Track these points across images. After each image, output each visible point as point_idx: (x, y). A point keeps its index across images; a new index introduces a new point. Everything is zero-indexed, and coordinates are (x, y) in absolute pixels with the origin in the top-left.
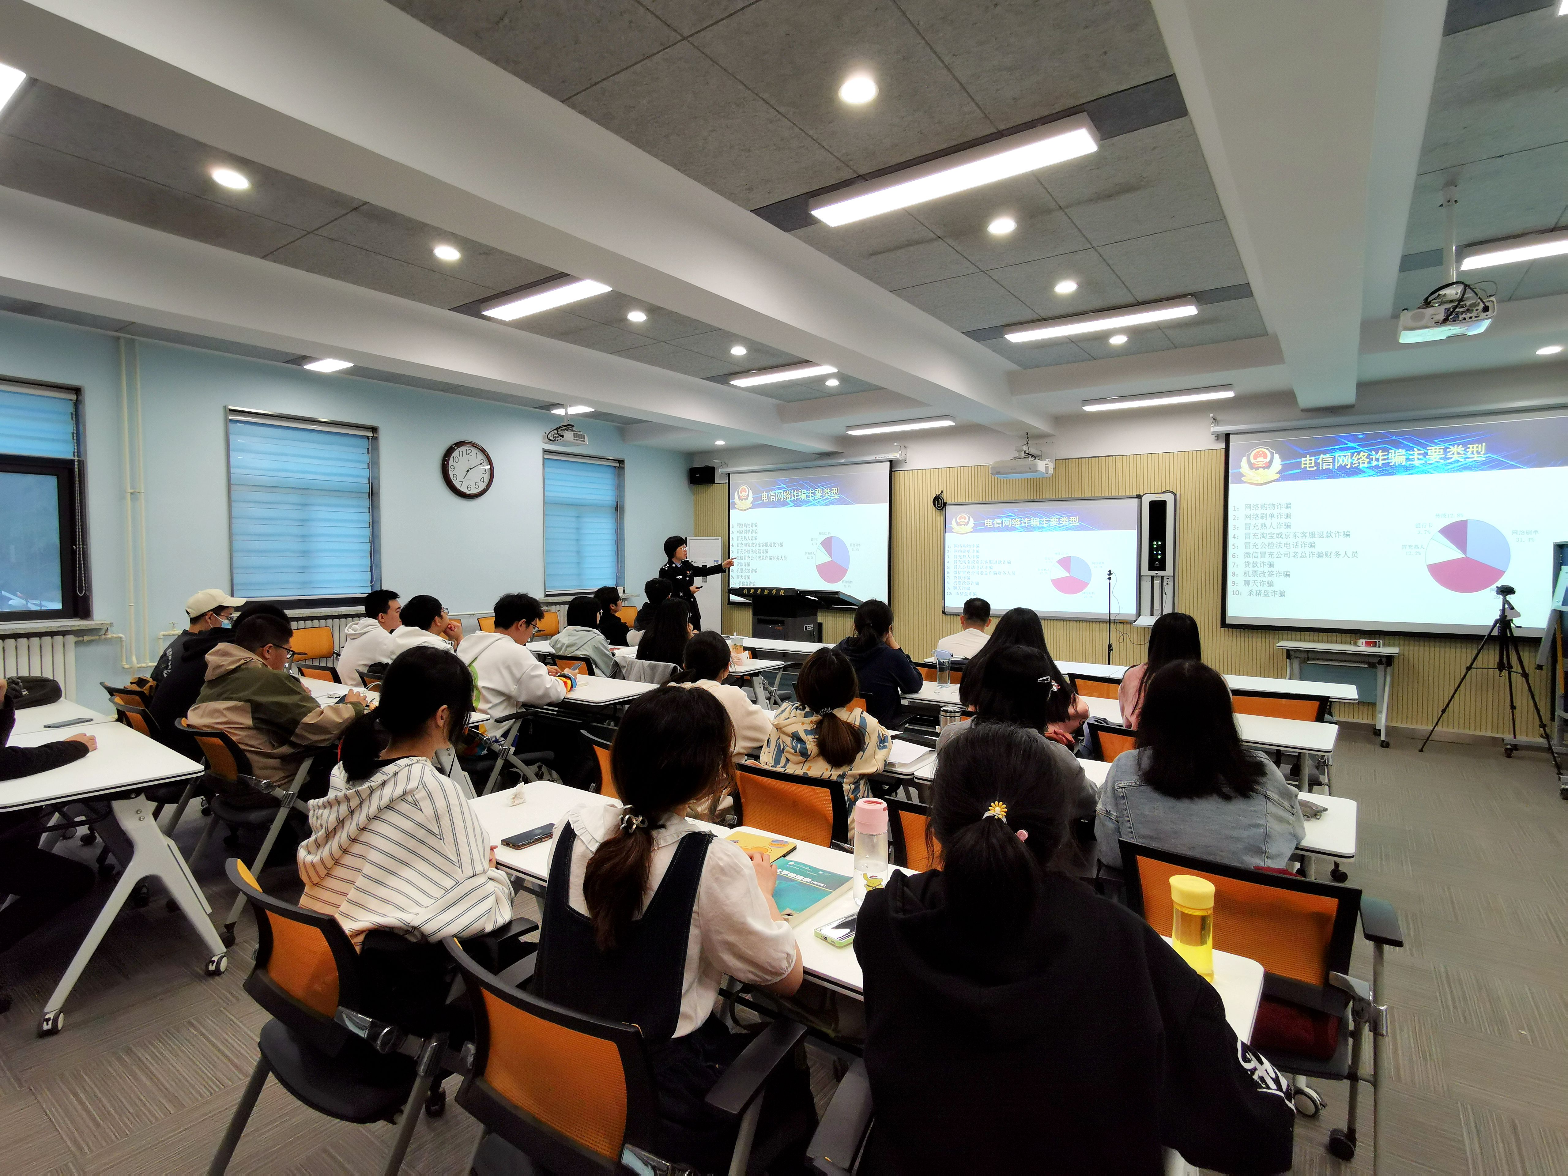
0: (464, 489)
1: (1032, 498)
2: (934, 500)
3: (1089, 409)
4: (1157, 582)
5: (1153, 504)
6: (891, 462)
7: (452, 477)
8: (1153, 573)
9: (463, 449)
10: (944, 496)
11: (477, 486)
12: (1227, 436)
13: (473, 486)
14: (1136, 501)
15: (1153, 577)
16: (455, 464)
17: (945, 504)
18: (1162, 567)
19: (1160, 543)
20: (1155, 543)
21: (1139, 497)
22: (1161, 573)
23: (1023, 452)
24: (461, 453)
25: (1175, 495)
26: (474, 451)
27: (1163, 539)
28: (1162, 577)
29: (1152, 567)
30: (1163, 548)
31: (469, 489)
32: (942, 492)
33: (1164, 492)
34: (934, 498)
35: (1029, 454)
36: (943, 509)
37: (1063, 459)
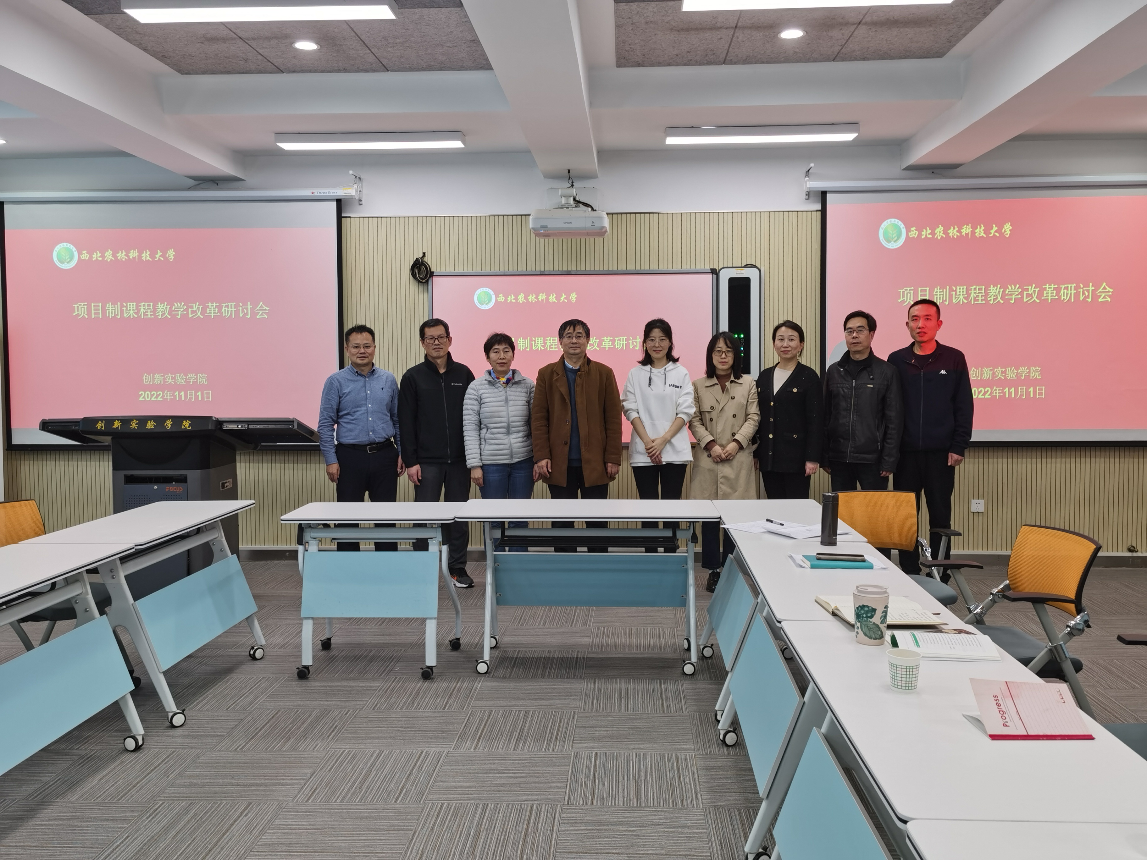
1: (565, 269)
2: (413, 268)
3: (671, 141)
5: (732, 281)
6: (339, 201)
10: (428, 259)
12: (823, 195)
14: (710, 276)
17: (432, 274)
19: (743, 336)
21: (714, 272)
23: (572, 199)
25: (760, 271)
27: (747, 328)
30: (747, 343)
32: (424, 254)
33: (746, 266)
34: (412, 263)
35: (579, 202)
36: (427, 281)
37: (613, 214)
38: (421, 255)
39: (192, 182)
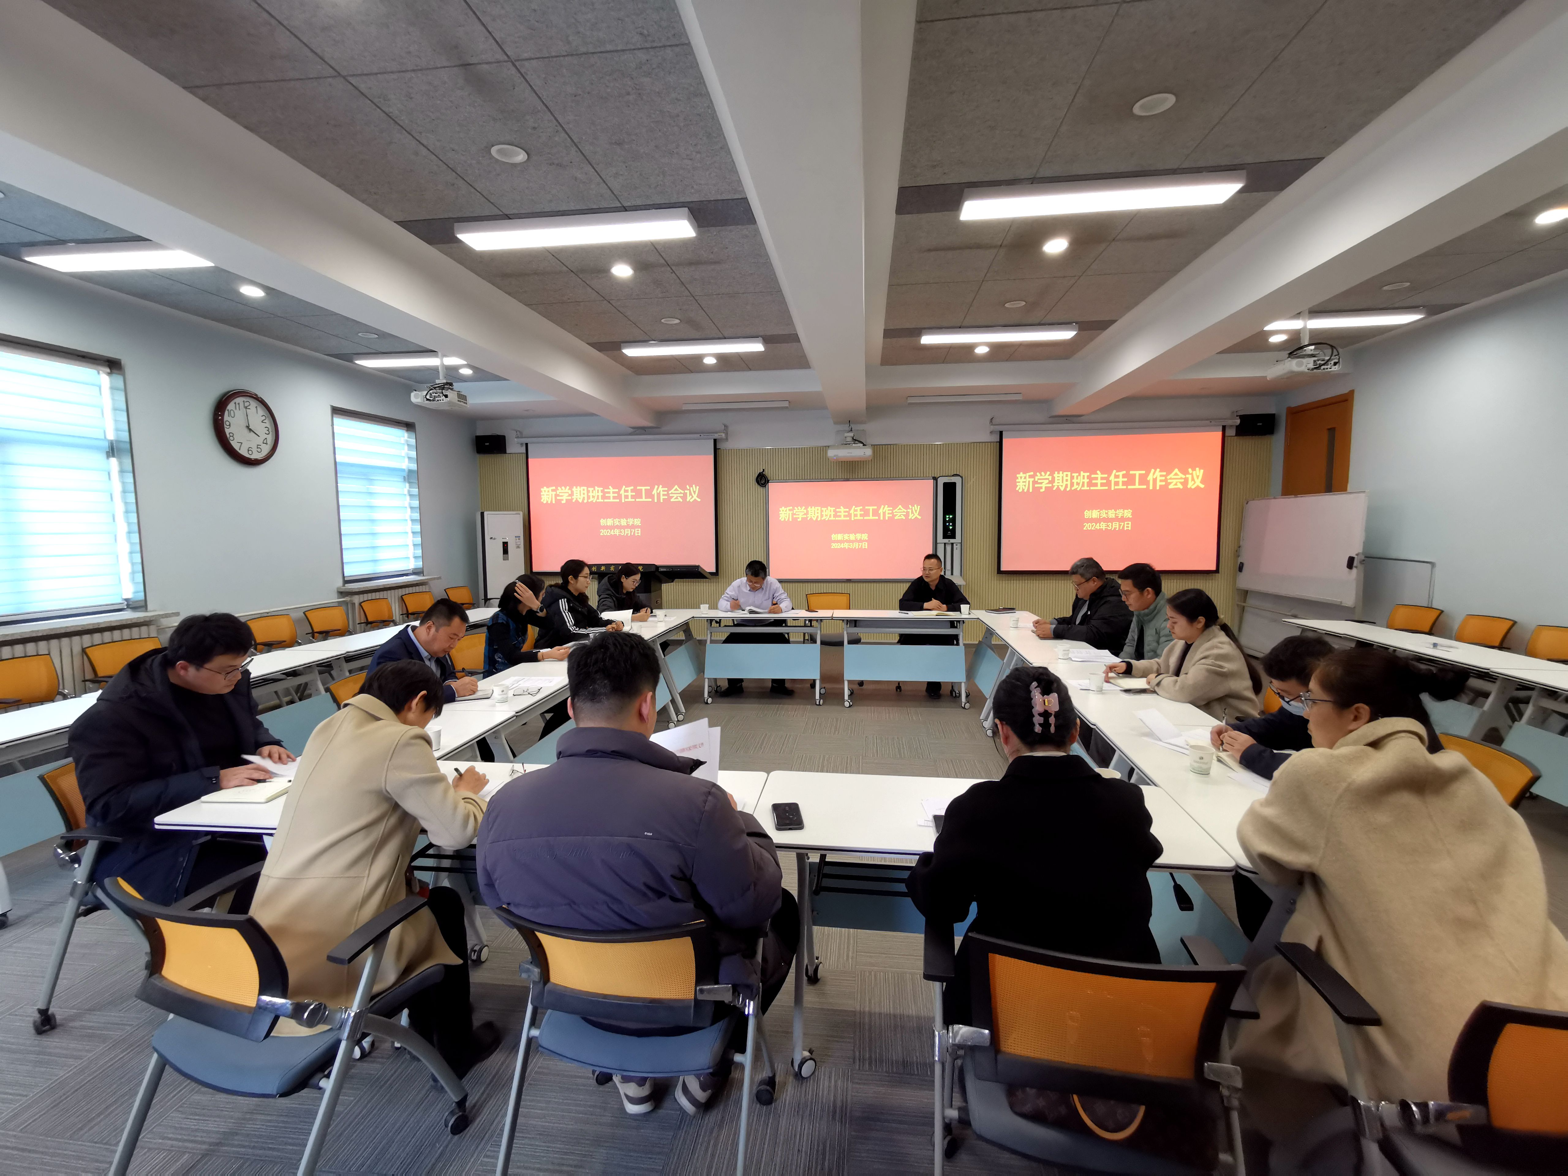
0: (243, 452)
1: (846, 477)
2: (757, 478)
3: (909, 401)
4: (949, 548)
5: (945, 484)
6: (715, 440)
7: (228, 436)
8: (946, 541)
9: (239, 400)
10: (766, 473)
11: (259, 450)
12: (1001, 433)
13: (254, 449)
14: (933, 482)
15: (945, 544)
16: (229, 419)
17: (768, 482)
18: (954, 537)
19: (951, 516)
20: (947, 516)
21: (935, 479)
22: (952, 541)
24: (237, 406)
25: (962, 477)
26: (253, 404)
27: (954, 513)
28: (952, 544)
29: (945, 536)
30: (953, 521)
31: (250, 452)
32: (764, 470)
33: (953, 476)
34: (756, 476)
35: (855, 440)
36: (765, 486)
37: (874, 445)
38: (762, 471)
39: (632, 430)
